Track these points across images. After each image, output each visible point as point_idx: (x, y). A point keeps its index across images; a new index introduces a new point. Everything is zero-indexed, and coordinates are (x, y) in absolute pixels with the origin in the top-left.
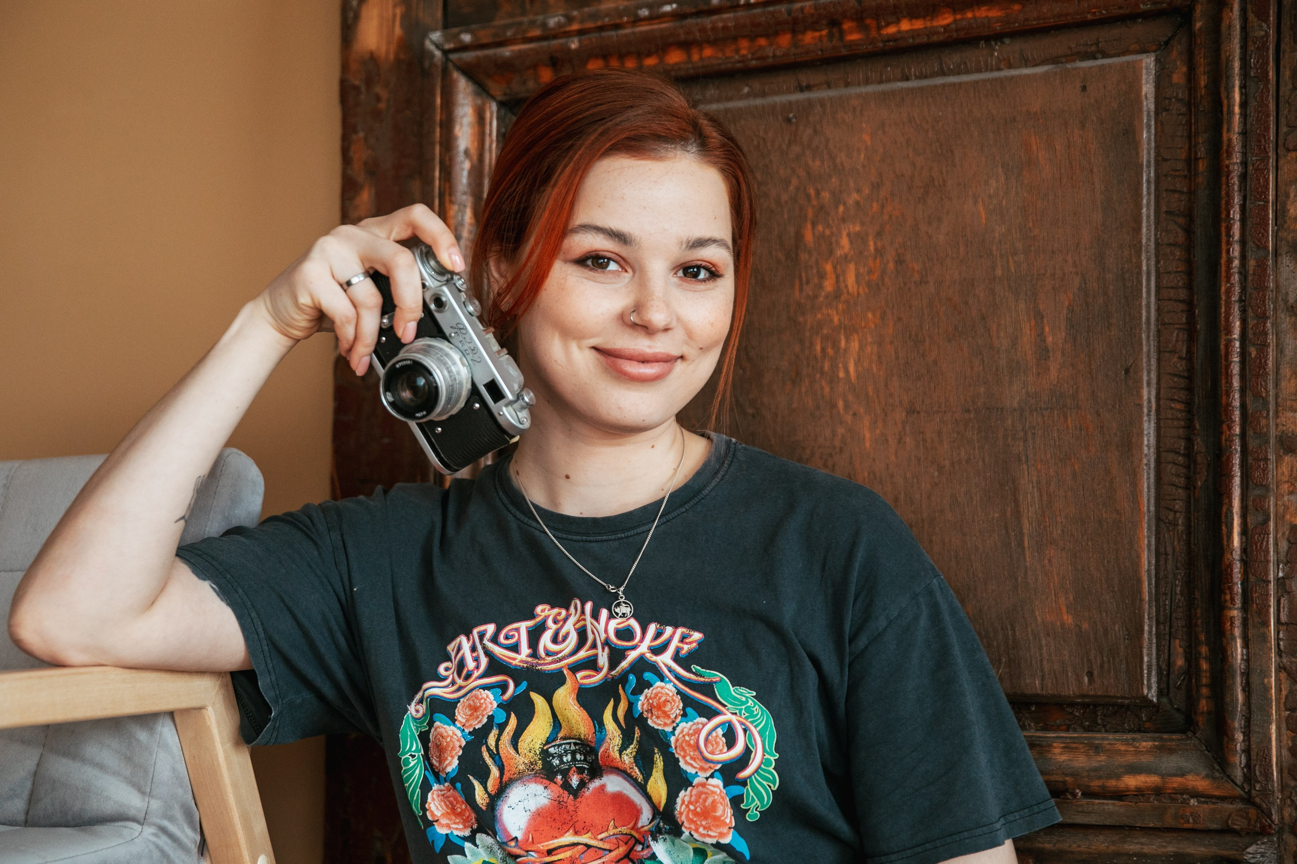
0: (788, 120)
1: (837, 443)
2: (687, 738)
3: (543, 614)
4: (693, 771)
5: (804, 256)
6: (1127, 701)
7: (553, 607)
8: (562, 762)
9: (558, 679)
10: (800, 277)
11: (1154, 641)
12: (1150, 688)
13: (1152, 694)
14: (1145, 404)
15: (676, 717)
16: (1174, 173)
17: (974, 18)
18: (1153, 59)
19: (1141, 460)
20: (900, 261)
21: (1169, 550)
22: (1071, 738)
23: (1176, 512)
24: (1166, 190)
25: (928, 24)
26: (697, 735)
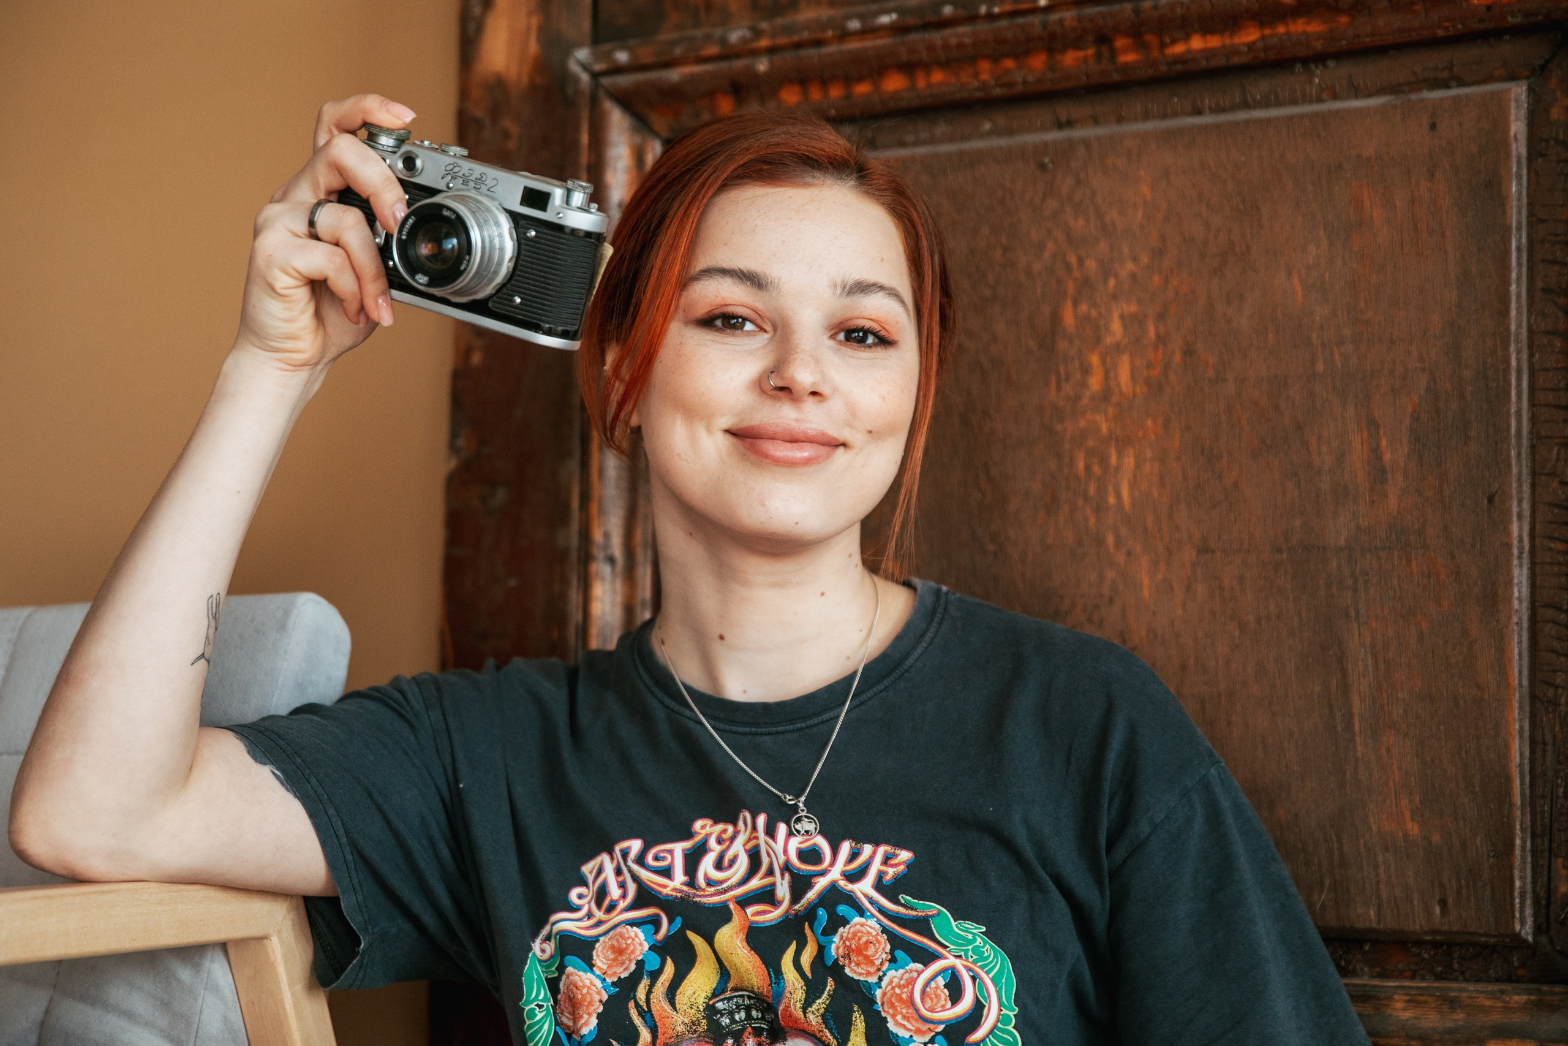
0: (1042, 167)
1: (1106, 591)
2: (898, 991)
3: (704, 832)
4: (907, 1035)
5: (1062, 345)
6: (1492, 940)
7: (716, 822)
8: (733, 1021)
9: (722, 915)
10: (1058, 373)
11: (1529, 859)
12: (1523, 922)
13: (1527, 931)
14: (1515, 543)
15: (882, 964)
16: (1553, 238)
17: (1288, 33)
18: (1524, 88)
19: (1510, 618)
20: (1189, 352)
21: (1549, 738)
22: (1418, 988)
23: (1557, 687)
24: (1543, 261)
25: (1227, 41)
26: (910, 987)
